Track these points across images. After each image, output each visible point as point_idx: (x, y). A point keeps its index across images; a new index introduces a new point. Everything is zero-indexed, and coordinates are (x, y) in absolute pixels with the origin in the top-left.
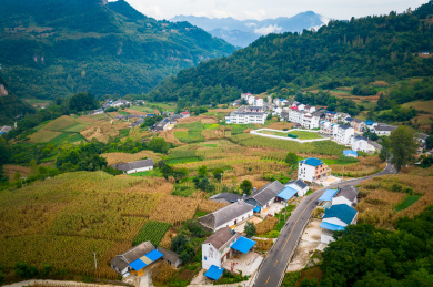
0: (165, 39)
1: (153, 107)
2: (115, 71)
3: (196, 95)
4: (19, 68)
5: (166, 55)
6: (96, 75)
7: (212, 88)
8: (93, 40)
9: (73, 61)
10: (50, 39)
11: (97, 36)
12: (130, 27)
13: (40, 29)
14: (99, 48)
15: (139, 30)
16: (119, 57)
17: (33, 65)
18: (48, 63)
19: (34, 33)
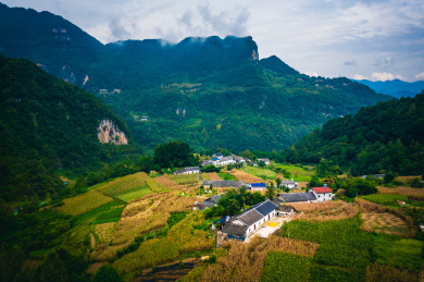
0: (316, 92)
1: (278, 170)
2: (252, 125)
3: (351, 156)
4: (162, 120)
5: (316, 110)
6: (232, 129)
7: (383, 147)
8: (236, 94)
9: (213, 115)
10: (196, 93)
11: (241, 89)
12: (278, 82)
13: (190, 85)
14: (241, 101)
15: (288, 84)
16: (260, 111)
17: (175, 118)
18: (188, 116)
19: (184, 89)
